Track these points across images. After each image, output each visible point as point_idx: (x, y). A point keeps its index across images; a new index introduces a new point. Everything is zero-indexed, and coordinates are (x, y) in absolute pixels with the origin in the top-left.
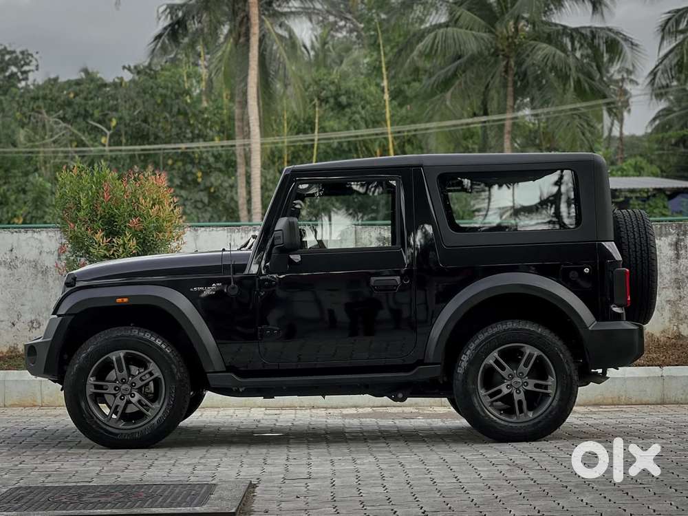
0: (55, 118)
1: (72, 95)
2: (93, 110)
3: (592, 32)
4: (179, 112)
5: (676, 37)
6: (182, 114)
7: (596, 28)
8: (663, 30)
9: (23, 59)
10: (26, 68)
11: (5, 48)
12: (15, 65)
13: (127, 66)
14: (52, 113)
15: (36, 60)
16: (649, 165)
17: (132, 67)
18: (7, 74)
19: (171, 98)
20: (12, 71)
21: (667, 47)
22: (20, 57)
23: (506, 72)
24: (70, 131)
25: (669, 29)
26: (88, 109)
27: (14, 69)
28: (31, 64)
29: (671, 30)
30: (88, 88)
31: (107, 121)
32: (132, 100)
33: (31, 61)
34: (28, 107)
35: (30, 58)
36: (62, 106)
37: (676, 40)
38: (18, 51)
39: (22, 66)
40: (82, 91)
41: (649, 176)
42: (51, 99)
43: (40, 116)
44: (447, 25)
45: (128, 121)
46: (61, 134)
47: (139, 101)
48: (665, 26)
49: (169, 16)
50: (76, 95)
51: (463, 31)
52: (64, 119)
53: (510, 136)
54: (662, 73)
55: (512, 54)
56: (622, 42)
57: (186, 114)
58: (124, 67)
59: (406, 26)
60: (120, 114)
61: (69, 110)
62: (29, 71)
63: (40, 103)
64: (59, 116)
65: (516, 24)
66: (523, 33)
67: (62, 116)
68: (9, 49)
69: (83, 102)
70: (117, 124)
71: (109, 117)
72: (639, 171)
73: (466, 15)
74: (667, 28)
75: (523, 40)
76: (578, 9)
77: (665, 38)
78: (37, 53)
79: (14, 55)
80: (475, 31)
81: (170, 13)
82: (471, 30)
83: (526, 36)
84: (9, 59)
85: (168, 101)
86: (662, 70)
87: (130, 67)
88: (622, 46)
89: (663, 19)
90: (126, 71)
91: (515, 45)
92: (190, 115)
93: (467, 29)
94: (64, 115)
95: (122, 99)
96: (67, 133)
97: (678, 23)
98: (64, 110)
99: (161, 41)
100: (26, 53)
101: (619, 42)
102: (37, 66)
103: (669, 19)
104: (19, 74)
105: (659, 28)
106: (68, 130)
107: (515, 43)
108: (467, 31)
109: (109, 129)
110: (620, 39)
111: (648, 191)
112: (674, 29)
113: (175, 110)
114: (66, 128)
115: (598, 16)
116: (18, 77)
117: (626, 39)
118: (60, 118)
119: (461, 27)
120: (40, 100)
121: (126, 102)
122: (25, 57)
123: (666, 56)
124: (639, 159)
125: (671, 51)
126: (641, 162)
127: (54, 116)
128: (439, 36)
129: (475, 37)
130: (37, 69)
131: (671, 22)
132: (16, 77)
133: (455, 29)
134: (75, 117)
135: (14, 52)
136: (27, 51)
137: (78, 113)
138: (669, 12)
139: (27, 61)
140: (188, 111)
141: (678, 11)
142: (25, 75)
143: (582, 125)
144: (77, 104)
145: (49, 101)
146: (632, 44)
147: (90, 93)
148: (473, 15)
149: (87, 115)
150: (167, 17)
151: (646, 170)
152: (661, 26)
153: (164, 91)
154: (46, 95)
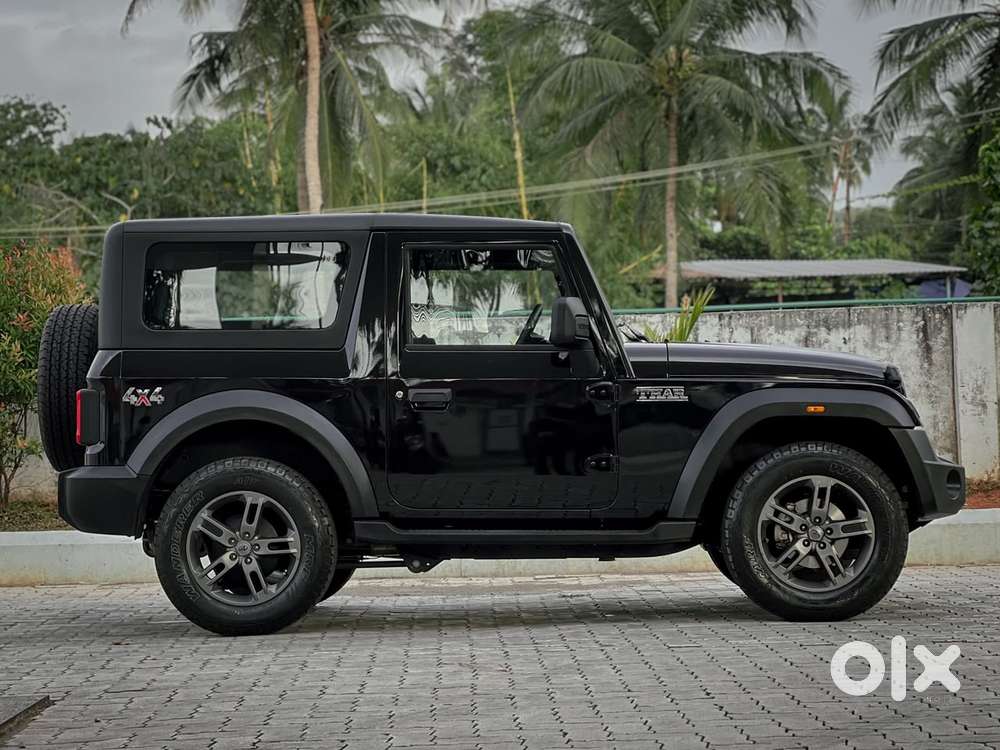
0: (55, 189)
1: (79, 160)
2: (108, 178)
3: (784, 61)
4: (224, 179)
5: (899, 66)
6: (228, 181)
7: (790, 54)
8: (882, 57)
9: (45, 115)
10: (49, 128)
11: (21, 102)
12: (35, 123)
13: (152, 118)
14: (52, 183)
15: (63, 117)
16: (895, 245)
17: (160, 120)
18: (24, 136)
19: (213, 159)
20: (31, 132)
21: (887, 79)
22: (42, 112)
23: (667, 117)
24: (77, 207)
25: (891, 55)
26: (100, 177)
27: (33, 129)
28: (56, 122)
29: (894, 57)
30: (101, 150)
31: (127, 193)
32: (162, 164)
33: (56, 118)
34: (20, 178)
35: (55, 114)
36: (64, 175)
37: (899, 70)
38: (39, 104)
39: (44, 125)
40: (92, 154)
41: (895, 258)
42: (51, 166)
43: (36, 188)
44: (583, 55)
45: (154, 192)
46: (64, 211)
47: (170, 165)
48: (885, 52)
49: (207, 48)
50: (85, 159)
51: (606, 62)
52: (69, 192)
53: (674, 205)
54: (884, 116)
55: (674, 92)
56: (826, 74)
57: (233, 181)
58: (149, 120)
59: (529, 59)
60: (144, 184)
61: (76, 180)
62: (54, 132)
63: (37, 171)
64: (61, 187)
65: (680, 52)
66: (689, 64)
67: (65, 187)
68: (26, 102)
69: (94, 168)
70: (140, 196)
71: (130, 187)
72: (881, 252)
73: (609, 40)
74: (888, 53)
75: (690, 72)
76: (768, 31)
77: (885, 67)
78: (64, 107)
79: (33, 110)
80: (623, 61)
81: (208, 44)
82: (617, 60)
83: (694, 68)
84: (27, 117)
85: (210, 164)
86: (883, 113)
87: (156, 119)
88: (826, 79)
89: (884, 41)
90: (151, 124)
91: (679, 80)
92: (240, 182)
93: (612, 59)
94: (69, 186)
95: (147, 163)
96: (72, 210)
97: (903, 45)
98: (69, 179)
99: (196, 82)
100: (49, 107)
101: (821, 74)
102: (64, 125)
103: (891, 42)
104: (40, 136)
105: (877, 54)
106: (73, 207)
107: (677, 77)
108: (611, 62)
109: (130, 205)
110: (822, 70)
111: (882, 278)
112: (898, 55)
113: (218, 176)
114: (70, 204)
115: (794, 39)
116: (39, 141)
117: (832, 69)
118: (63, 191)
119: (604, 57)
120: (37, 167)
121: (153, 166)
122: (49, 112)
123: (887, 92)
124: (882, 236)
125: (893, 85)
126: (885, 242)
127: (56, 186)
128: (573, 70)
129: (623, 71)
130: (65, 129)
131: (893, 45)
132: (35, 140)
133: (594, 60)
134: (84, 189)
135: (33, 106)
136: (50, 104)
137: (88, 184)
138: (891, 32)
139: (51, 118)
140: (237, 177)
141: (902, 30)
142: (48, 138)
143: (769, 187)
144: (86, 171)
145: (48, 168)
146: (840, 76)
147: (103, 155)
148: (620, 40)
149: (101, 186)
150: (203, 50)
151: (892, 252)
152: (880, 51)
153: (203, 151)
154: (44, 160)
